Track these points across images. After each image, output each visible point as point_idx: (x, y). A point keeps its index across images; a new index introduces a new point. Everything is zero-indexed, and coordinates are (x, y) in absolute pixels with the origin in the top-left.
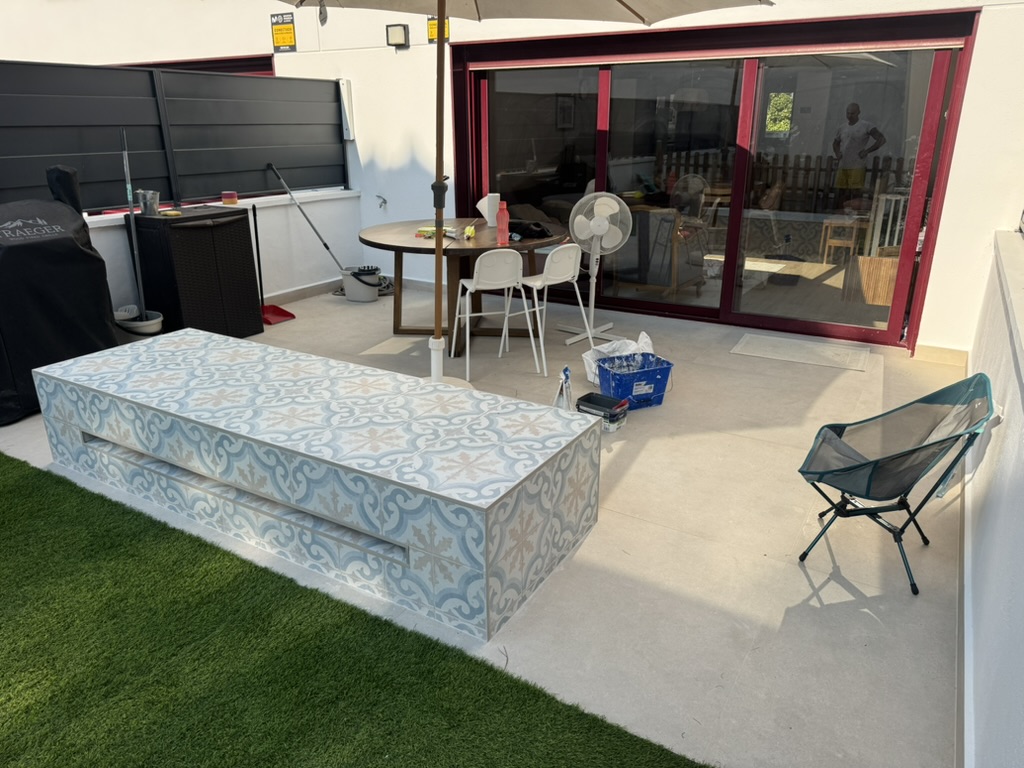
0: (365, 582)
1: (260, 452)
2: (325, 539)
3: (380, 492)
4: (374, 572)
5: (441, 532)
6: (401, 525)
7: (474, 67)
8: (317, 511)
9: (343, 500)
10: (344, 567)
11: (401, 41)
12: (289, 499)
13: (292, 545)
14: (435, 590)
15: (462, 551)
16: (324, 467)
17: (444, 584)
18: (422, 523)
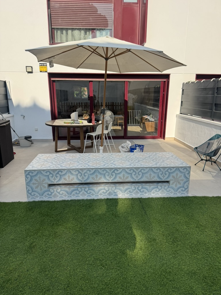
0: (157, 193)
1: (128, 171)
2: (146, 186)
3: (164, 170)
4: (160, 190)
5: (179, 174)
6: (169, 176)
7: (52, 79)
8: (145, 180)
9: (153, 175)
10: (151, 192)
11: (31, 71)
12: (136, 180)
13: (135, 191)
14: (176, 188)
15: (184, 177)
16: (148, 169)
17: (179, 186)
18: (174, 174)
